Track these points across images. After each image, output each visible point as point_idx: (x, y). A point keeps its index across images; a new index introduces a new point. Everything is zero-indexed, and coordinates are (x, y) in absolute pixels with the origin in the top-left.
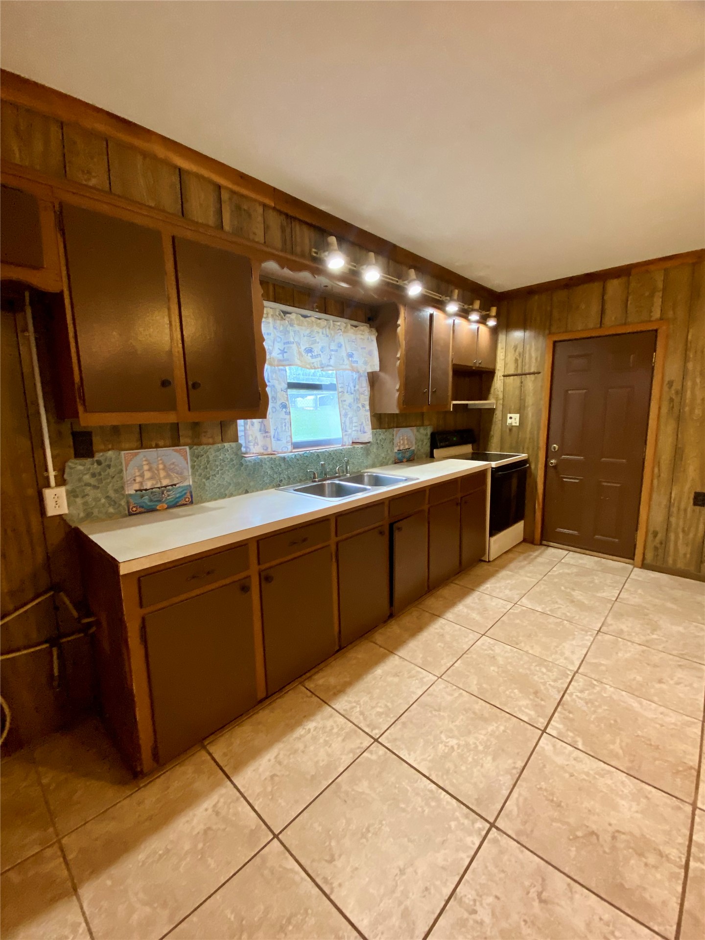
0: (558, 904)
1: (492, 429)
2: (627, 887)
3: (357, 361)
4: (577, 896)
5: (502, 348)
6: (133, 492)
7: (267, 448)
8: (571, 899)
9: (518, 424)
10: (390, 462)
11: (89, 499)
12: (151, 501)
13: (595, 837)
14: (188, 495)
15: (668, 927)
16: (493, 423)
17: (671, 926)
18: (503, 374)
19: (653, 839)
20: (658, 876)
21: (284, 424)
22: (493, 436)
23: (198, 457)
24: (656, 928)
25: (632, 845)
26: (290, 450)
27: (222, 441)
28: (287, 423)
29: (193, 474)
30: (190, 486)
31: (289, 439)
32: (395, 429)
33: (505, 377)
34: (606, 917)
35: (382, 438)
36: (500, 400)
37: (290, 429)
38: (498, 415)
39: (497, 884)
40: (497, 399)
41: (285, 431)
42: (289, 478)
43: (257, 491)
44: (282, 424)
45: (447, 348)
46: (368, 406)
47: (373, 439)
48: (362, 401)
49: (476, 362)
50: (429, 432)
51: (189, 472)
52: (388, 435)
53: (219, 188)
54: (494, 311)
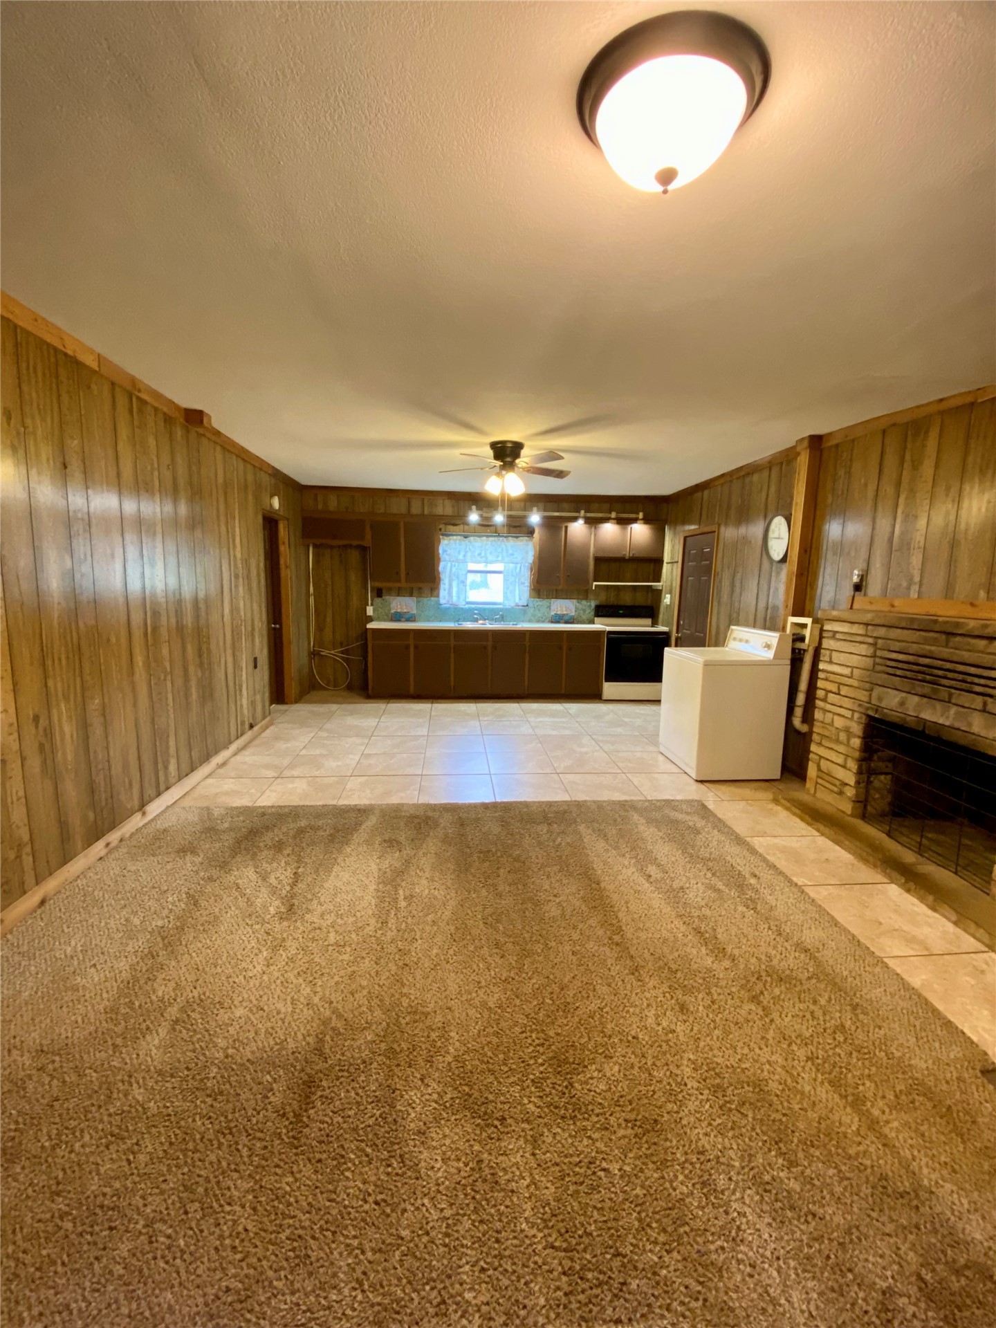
1: (660, 607)
5: (668, 541)
6: (393, 612)
7: (448, 602)
9: (669, 603)
10: (548, 620)
11: (379, 612)
12: (400, 617)
14: (414, 617)
16: (661, 602)
18: (666, 561)
22: (660, 612)
26: (465, 605)
27: (432, 596)
29: (417, 609)
30: (415, 613)
31: (465, 599)
32: (553, 600)
33: (669, 564)
35: (539, 604)
36: (667, 581)
37: (465, 594)
38: (664, 594)
40: (665, 581)
41: (462, 595)
42: (464, 618)
45: (587, 546)
46: (527, 583)
47: (531, 605)
48: (522, 580)
49: (627, 554)
50: (593, 604)
51: (415, 607)
52: (545, 602)
53: (423, 500)
54: (641, 515)
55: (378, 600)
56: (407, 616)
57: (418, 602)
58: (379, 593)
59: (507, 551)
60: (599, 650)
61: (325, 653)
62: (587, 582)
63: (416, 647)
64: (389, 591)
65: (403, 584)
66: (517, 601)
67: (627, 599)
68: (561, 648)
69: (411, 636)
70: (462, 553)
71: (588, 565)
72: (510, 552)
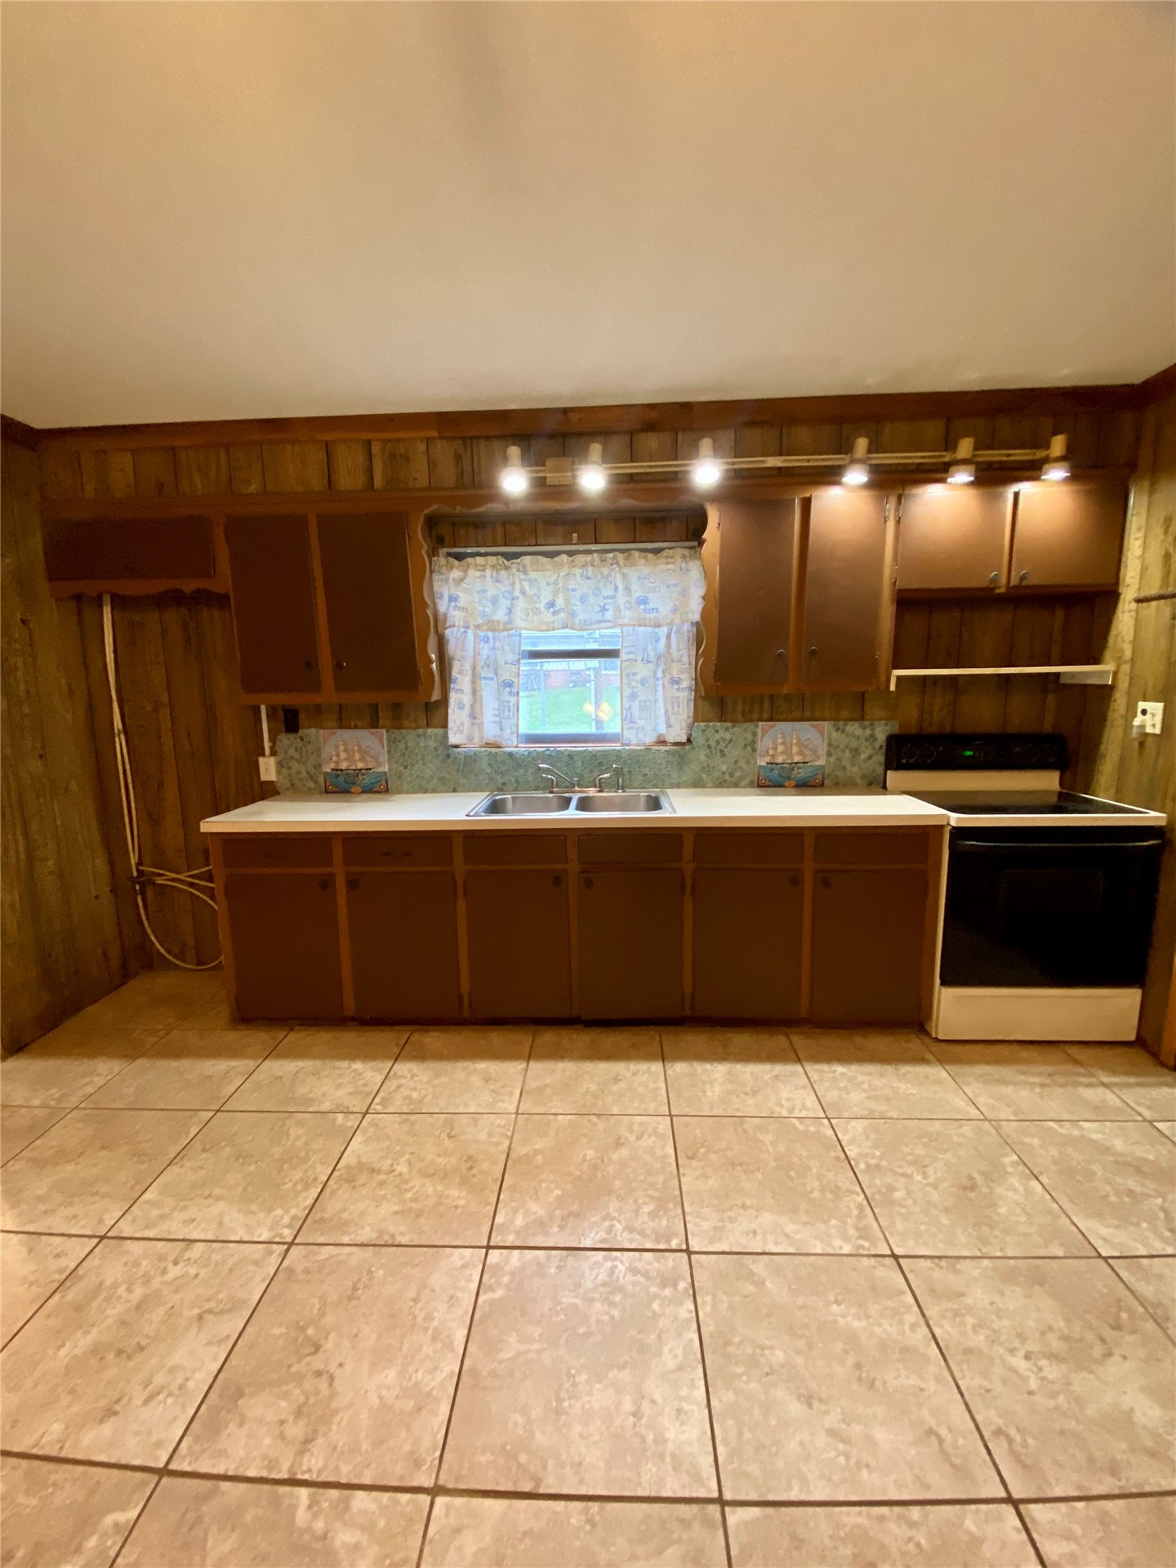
0: (199, 1332)
1: (1104, 740)
2: (240, 1402)
3: (657, 609)
4: (214, 1349)
5: (1139, 529)
6: (329, 771)
7: (473, 738)
8: (210, 1343)
9: (1158, 731)
10: (747, 781)
11: (293, 772)
12: (346, 782)
13: (312, 1350)
14: (384, 782)
15: (187, 1460)
16: (1108, 724)
17: (190, 1464)
18: (1135, 595)
19: (334, 1427)
20: (267, 1441)
21: (507, 708)
22: (1104, 756)
23: (394, 742)
24: (184, 1445)
25: (312, 1400)
26: (515, 744)
27: (428, 726)
28: (512, 708)
29: (389, 762)
30: (385, 773)
31: (514, 729)
32: (760, 724)
33: (1140, 604)
34: (191, 1384)
35: (724, 740)
36: (1126, 662)
37: (516, 715)
38: (1120, 701)
39: (213, 1270)
40: (1119, 660)
41: (508, 718)
42: (517, 781)
43: (469, 791)
44: (504, 708)
45: (869, 558)
46: (687, 681)
47: (699, 739)
48: (675, 673)
49: (1001, 577)
50: (881, 732)
51: (384, 757)
52: (739, 732)
53: (368, 444)
54: (1058, 445)
55: (285, 740)
56: (367, 780)
57: (392, 742)
58: (290, 721)
59: (628, 590)
60: (926, 887)
61: (165, 878)
62: (870, 670)
63: (353, 884)
64: (318, 715)
65: (329, 695)
66: (662, 729)
67: (982, 715)
68: (796, 881)
69: (338, 849)
70: (504, 604)
71: (873, 618)
72: (638, 593)
